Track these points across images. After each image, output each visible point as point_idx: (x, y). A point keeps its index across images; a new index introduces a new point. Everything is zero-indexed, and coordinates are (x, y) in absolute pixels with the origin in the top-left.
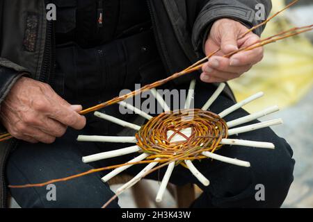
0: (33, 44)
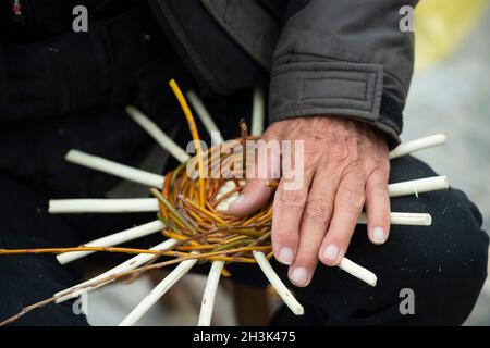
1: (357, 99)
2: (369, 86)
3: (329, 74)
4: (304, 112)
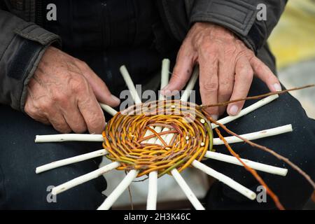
1: (238, 21)
2: (247, 17)
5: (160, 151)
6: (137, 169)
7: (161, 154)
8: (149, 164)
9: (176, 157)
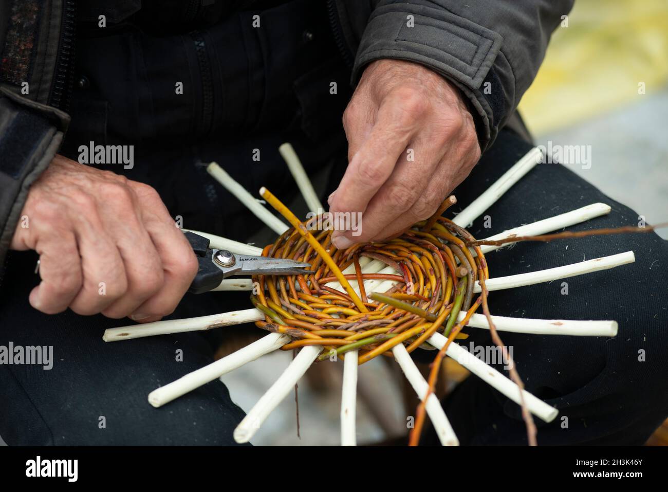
0: (25, 67)
1: (461, 59)
2: (480, 51)
3: (438, 22)
4: (394, 53)
5: (346, 310)
6: (284, 335)
7: (346, 316)
8: (310, 330)
9: (365, 329)
